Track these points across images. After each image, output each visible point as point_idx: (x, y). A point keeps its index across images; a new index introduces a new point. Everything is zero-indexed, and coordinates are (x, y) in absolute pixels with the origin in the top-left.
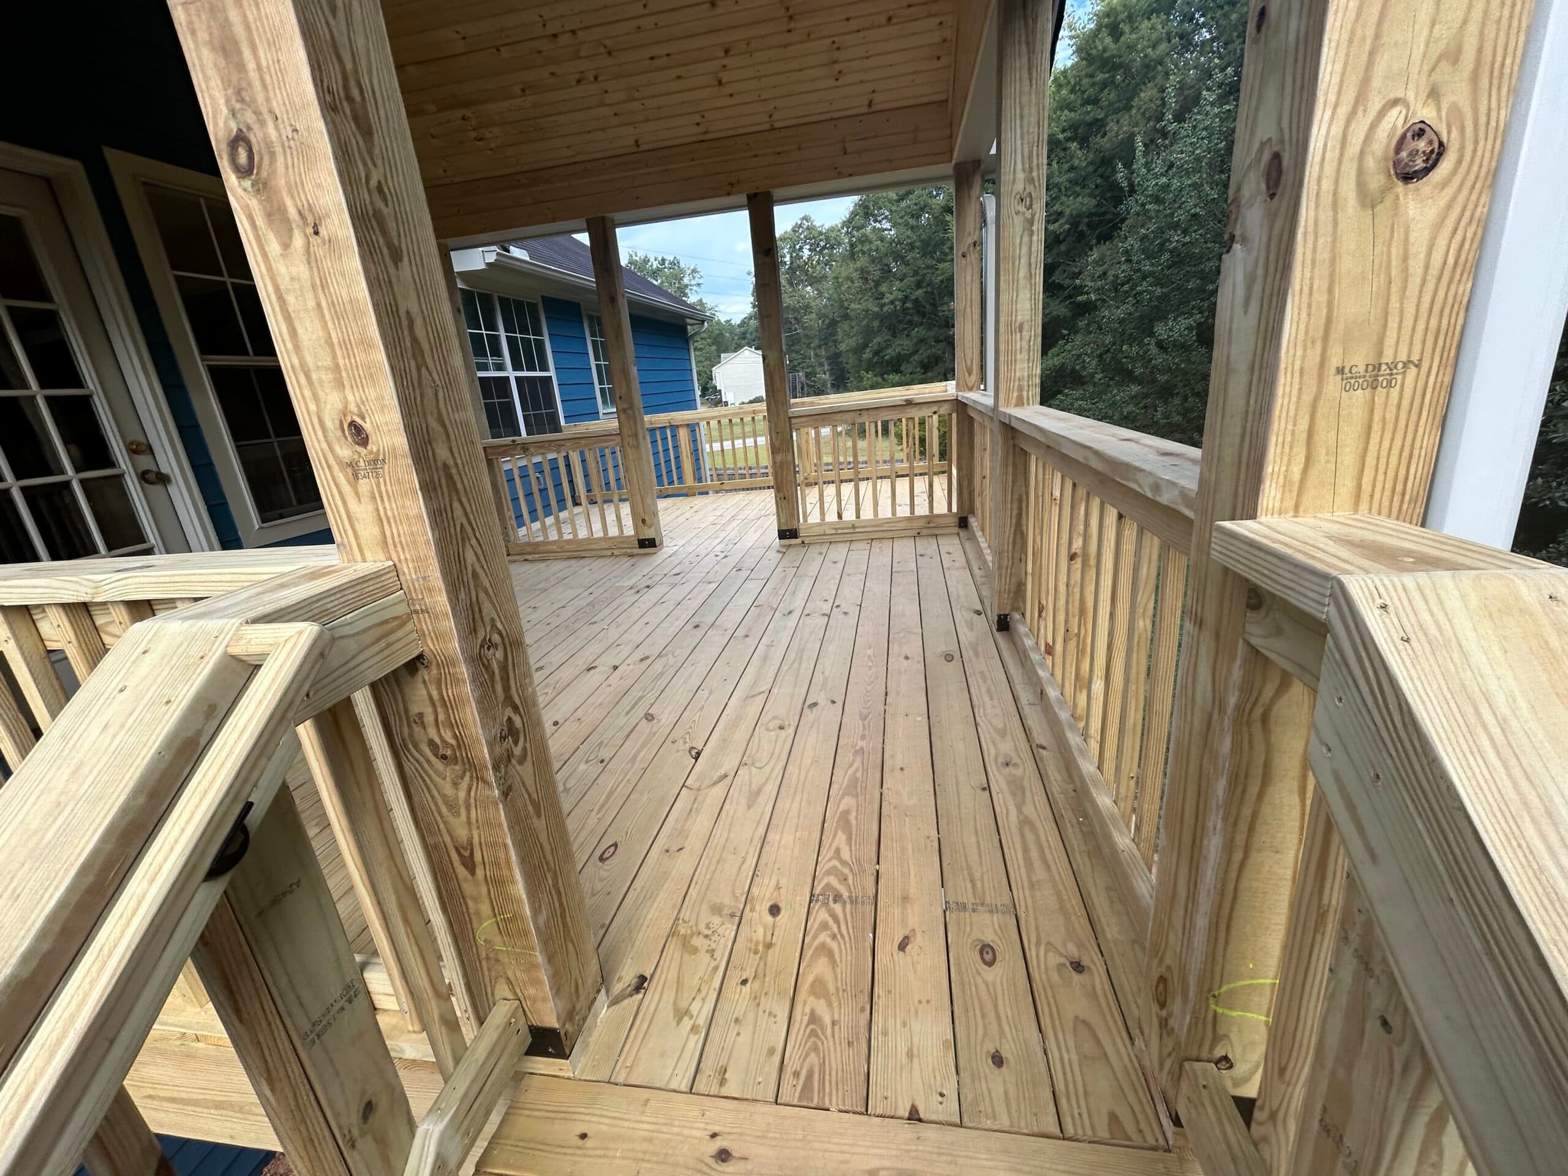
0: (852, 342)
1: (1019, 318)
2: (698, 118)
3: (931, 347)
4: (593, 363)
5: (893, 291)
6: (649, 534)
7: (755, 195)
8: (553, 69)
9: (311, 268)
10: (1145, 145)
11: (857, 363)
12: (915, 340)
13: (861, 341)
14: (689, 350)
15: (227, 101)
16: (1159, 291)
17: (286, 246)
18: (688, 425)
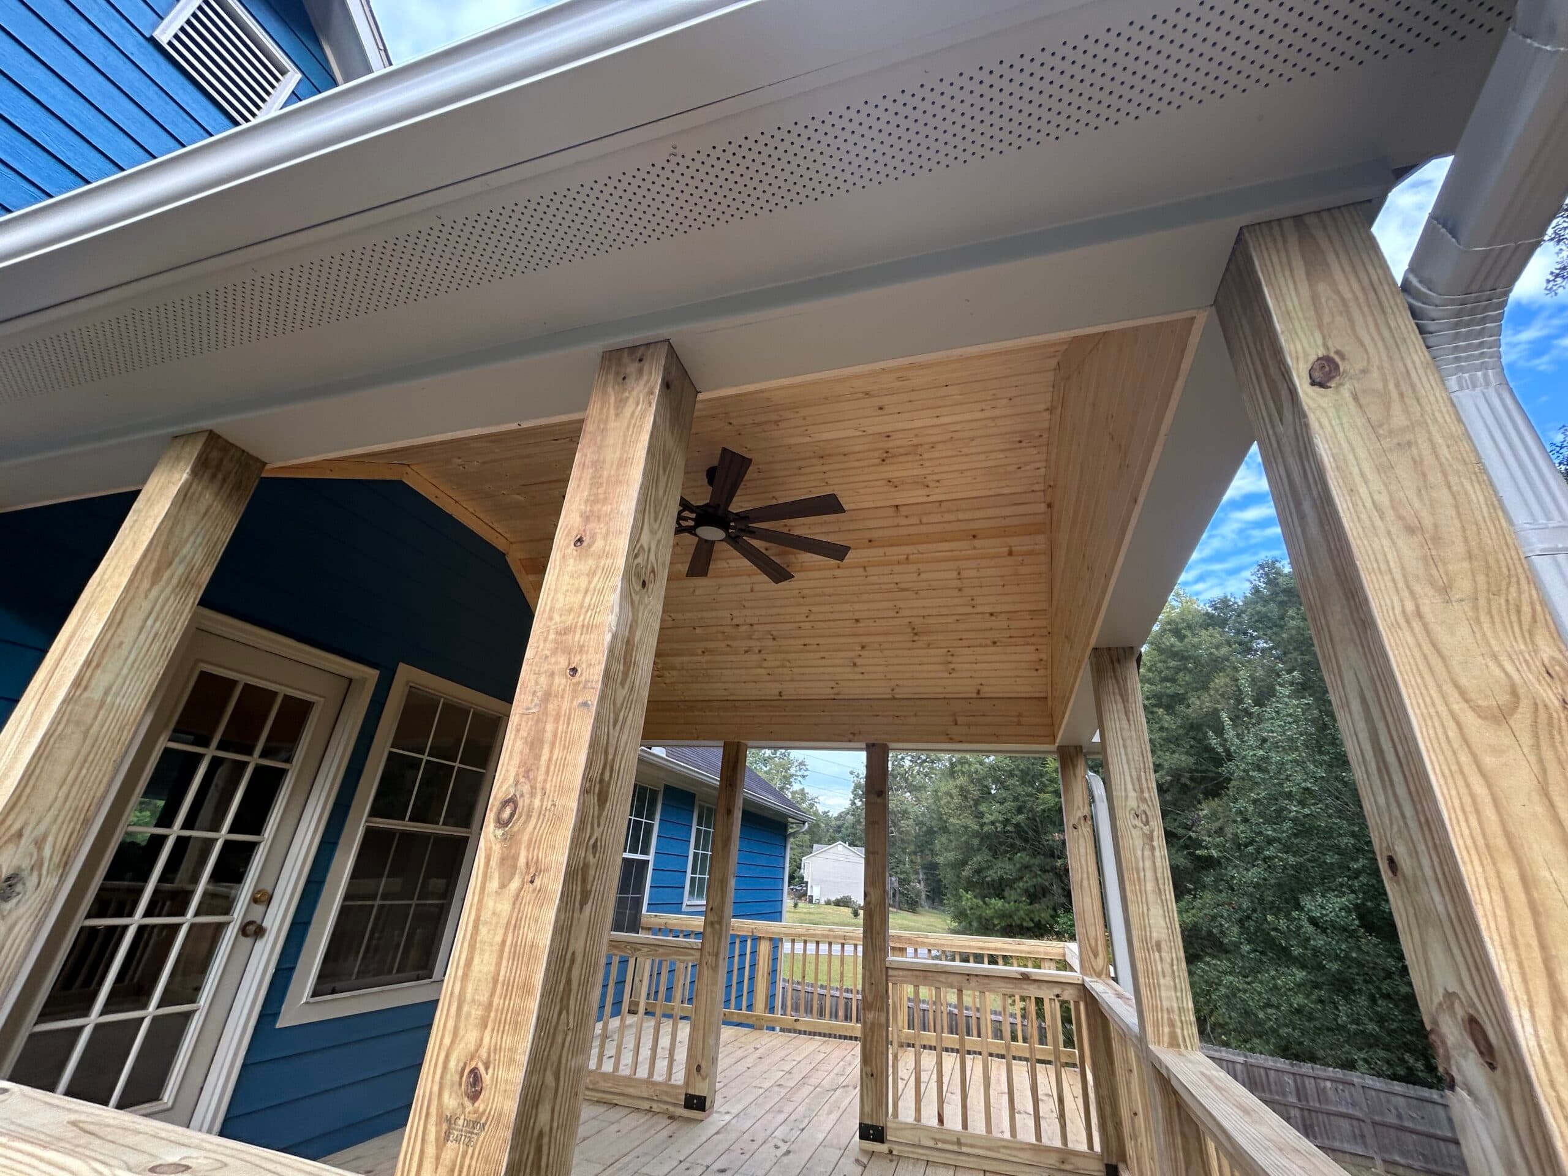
0: (951, 856)
1: (1155, 935)
2: (833, 684)
3: (1036, 876)
4: (692, 851)
5: (993, 813)
6: (700, 1089)
7: (873, 745)
8: (730, 643)
9: (514, 908)
10: (1231, 719)
11: (955, 879)
12: (1018, 866)
13: (960, 857)
14: (785, 847)
15: (517, 775)
16: (1292, 860)
17: (503, 886)
18: (771, 939)
